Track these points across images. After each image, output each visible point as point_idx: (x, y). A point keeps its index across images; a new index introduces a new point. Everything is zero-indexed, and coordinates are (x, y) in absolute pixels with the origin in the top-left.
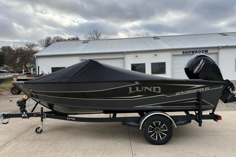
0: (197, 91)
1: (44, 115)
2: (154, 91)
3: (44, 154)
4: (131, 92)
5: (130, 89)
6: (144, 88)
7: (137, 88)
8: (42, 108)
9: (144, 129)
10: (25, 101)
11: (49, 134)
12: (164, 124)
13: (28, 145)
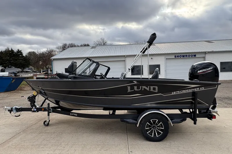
0: (193, 91)
1: (51, 110)
2: (152, 90)
3: (45, 148)
4: (129, 91)
5: (129, 88)
6: (142, 87)
7: (136, 88)
8: (49, 104)
9: (141, 126)
10: (34, 97)
11: (55, 127)
12: (161, 123)
13: (34, 138)
